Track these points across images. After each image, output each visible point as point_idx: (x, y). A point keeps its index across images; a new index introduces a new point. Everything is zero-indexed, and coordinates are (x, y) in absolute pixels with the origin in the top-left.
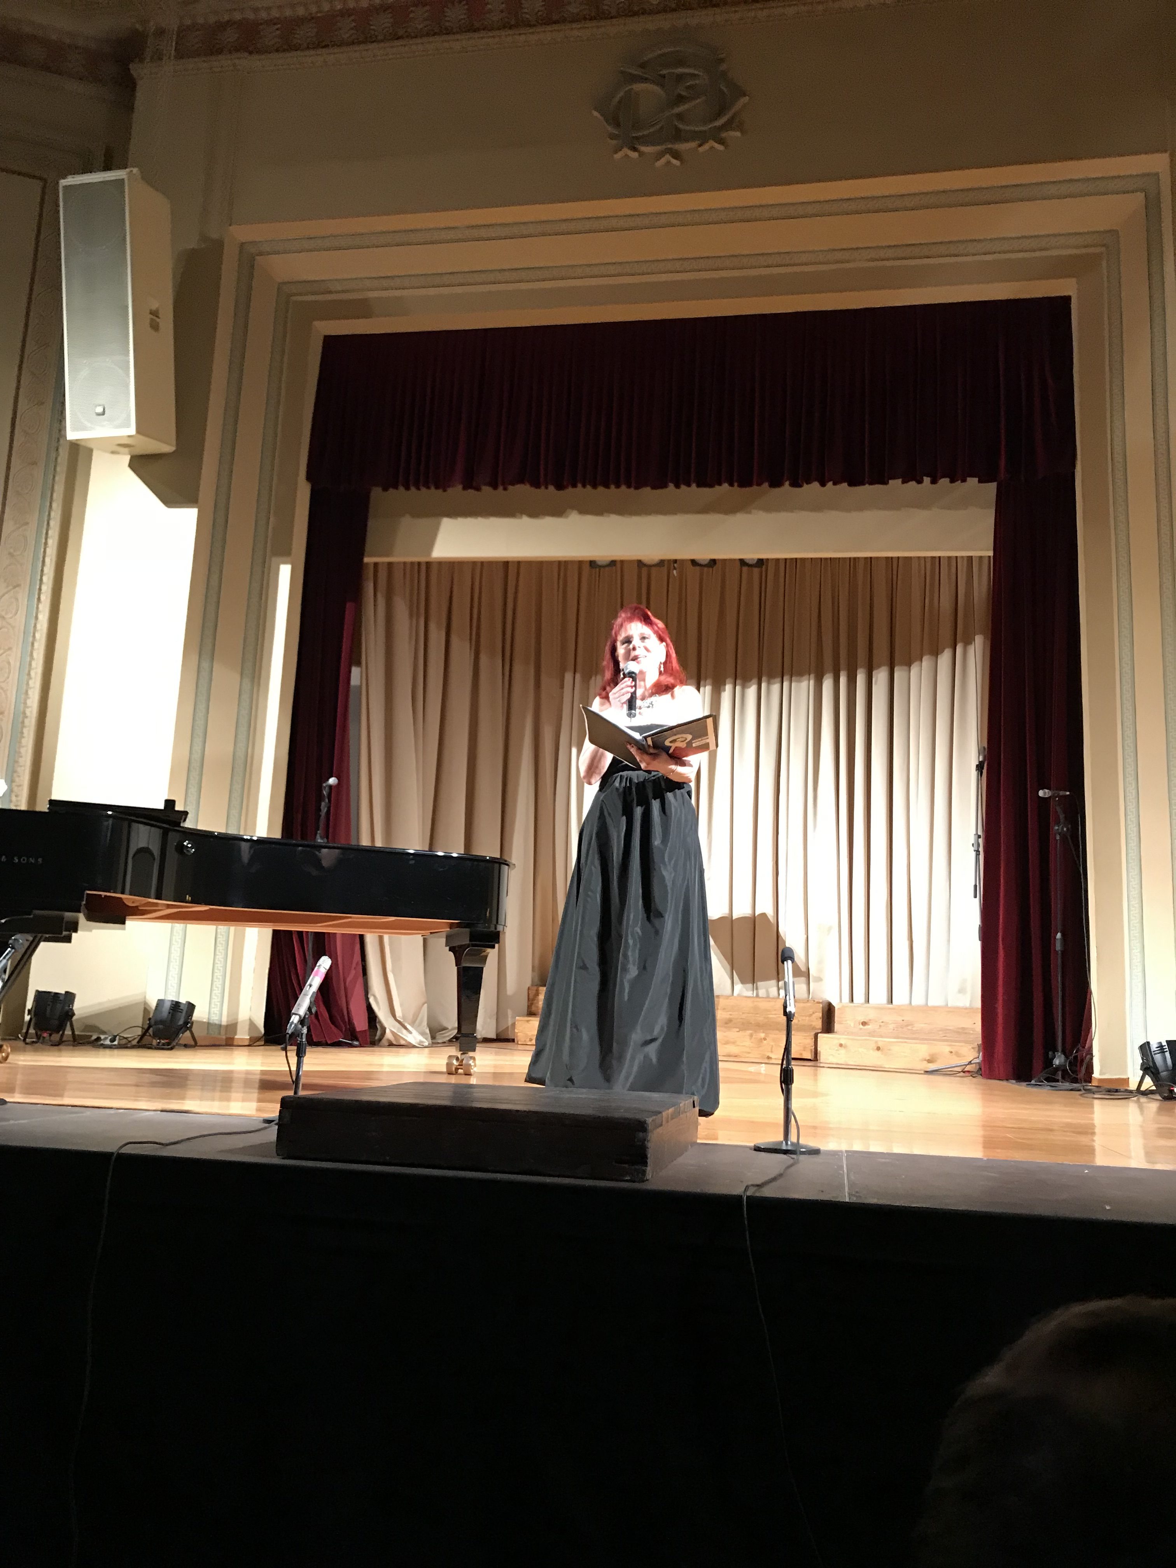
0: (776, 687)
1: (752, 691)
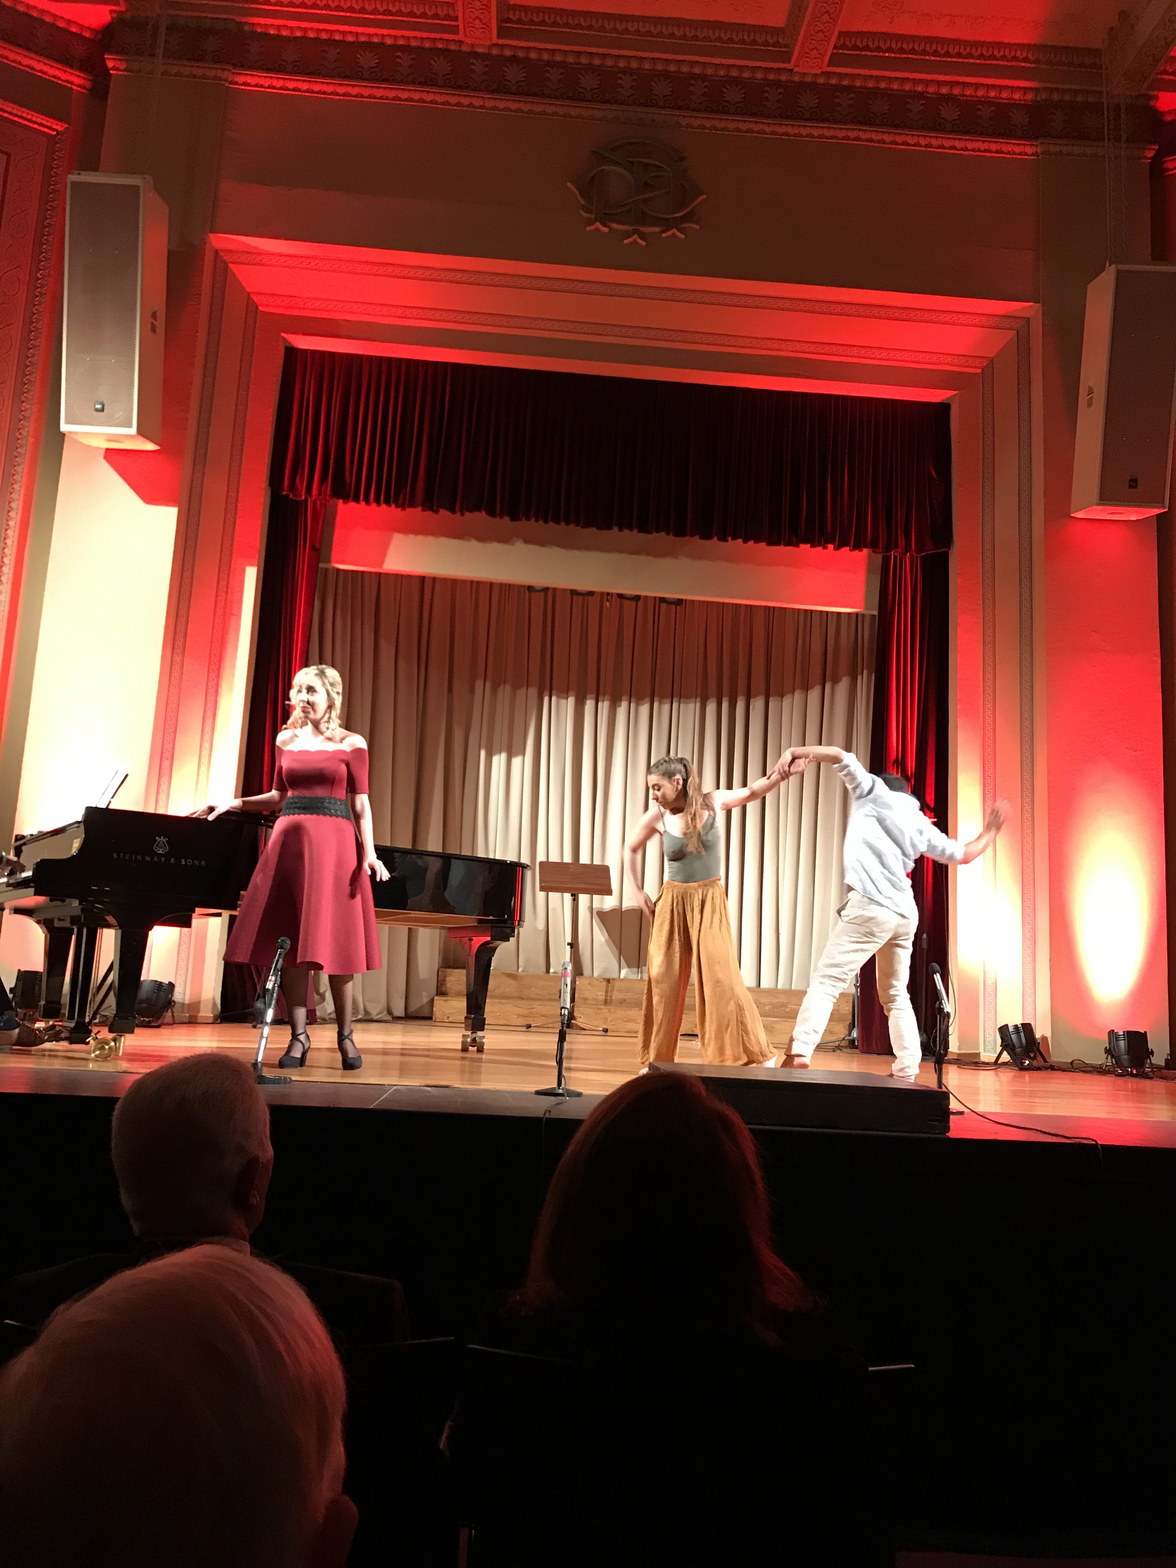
0: (666, 707)
1: (644, 709)
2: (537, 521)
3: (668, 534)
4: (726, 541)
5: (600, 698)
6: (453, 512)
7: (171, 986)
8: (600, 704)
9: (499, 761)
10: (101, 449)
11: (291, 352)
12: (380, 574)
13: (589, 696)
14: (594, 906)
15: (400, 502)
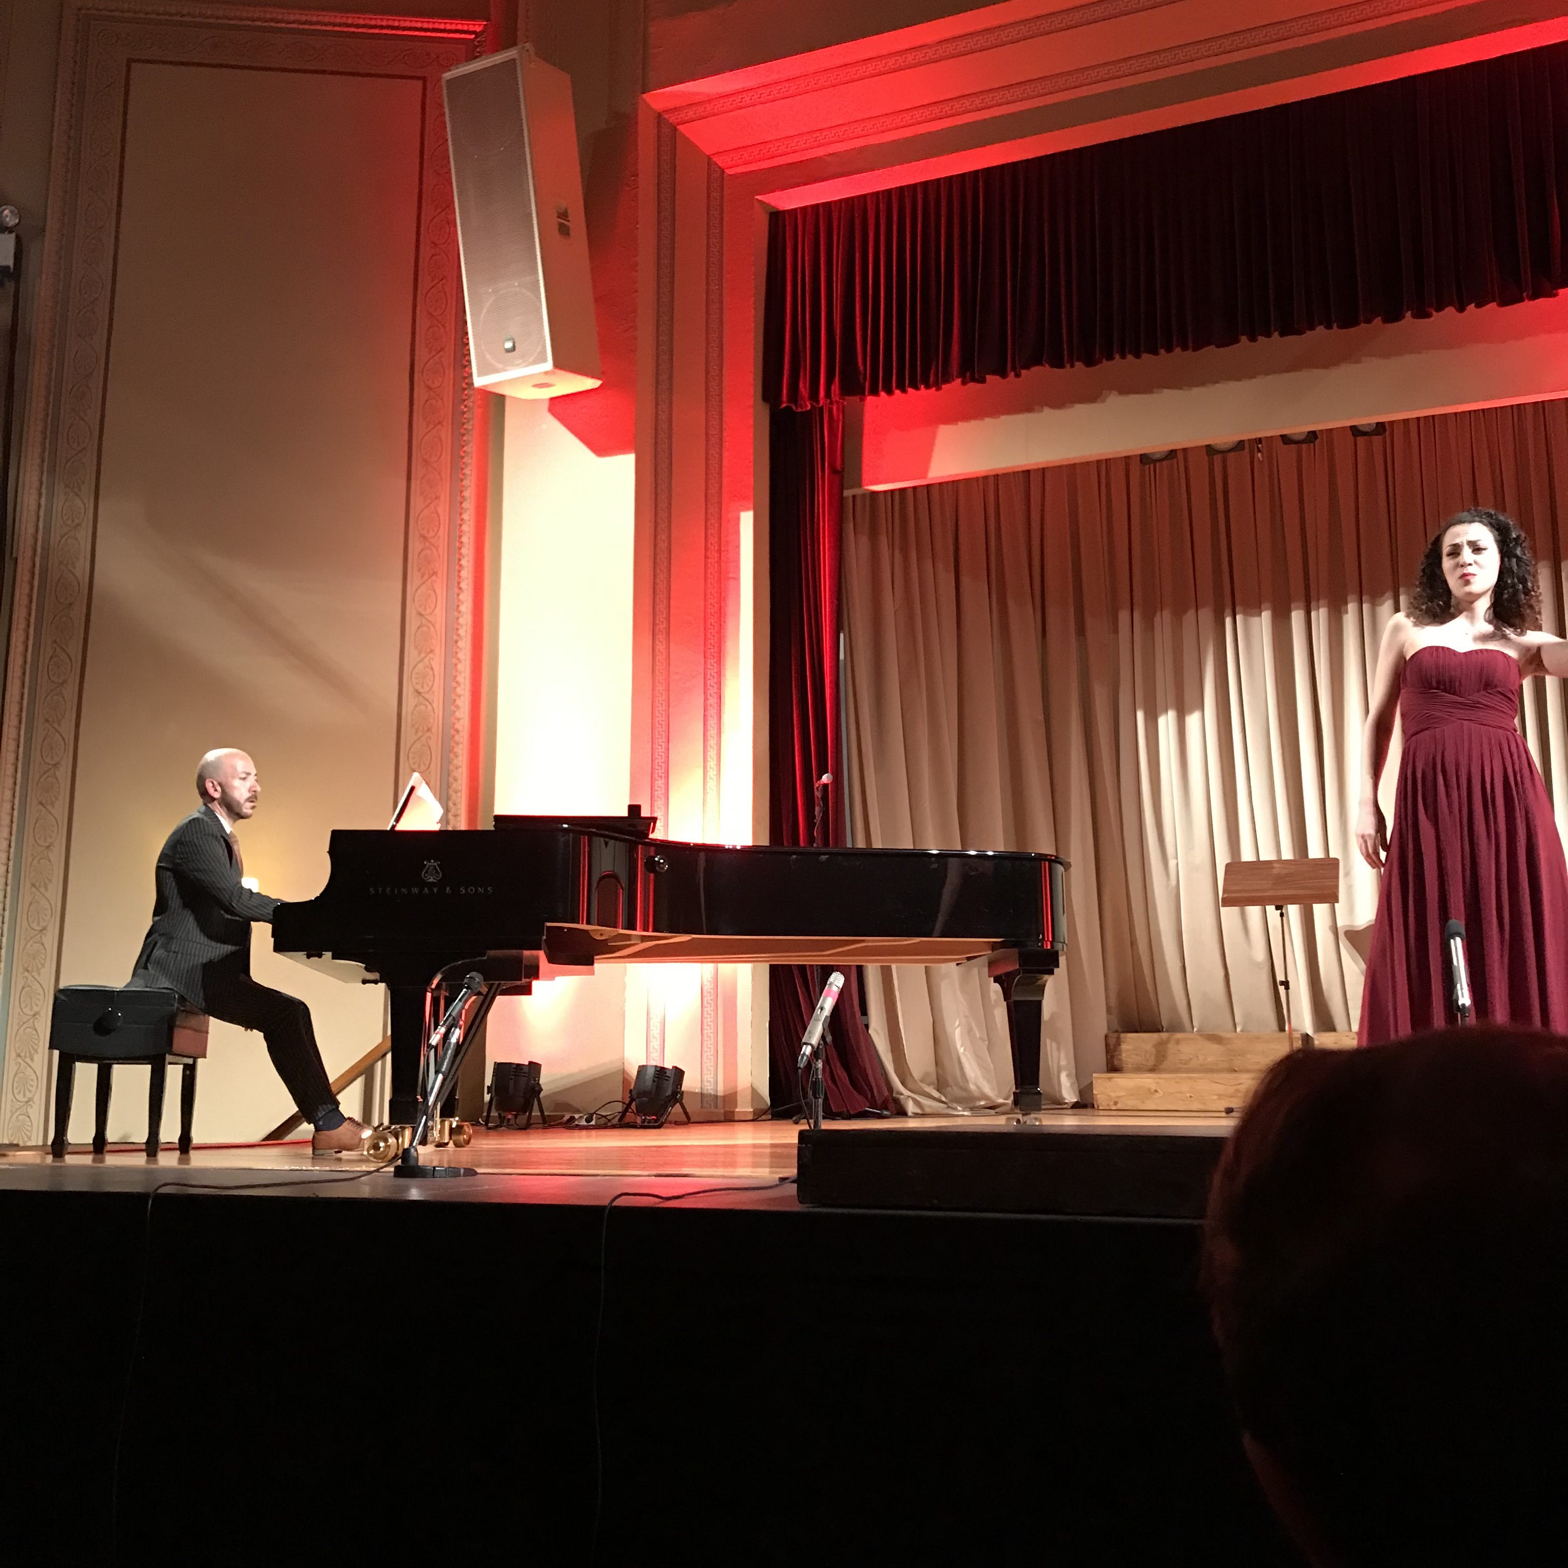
1: (1386, 609)
2: (1123, 357)
3: (1329, 327)
4: (1429, 316)
5: (1313, 604)
6: (1004, 375)
7: (679, 1073)
8: (1313, 614)
9: (1167, 723)
10: (546, 400)
11: (776, 217)
12: (928, 486)
13: (1292, 606)
14: (1339, 924)
15: (932, 379)
